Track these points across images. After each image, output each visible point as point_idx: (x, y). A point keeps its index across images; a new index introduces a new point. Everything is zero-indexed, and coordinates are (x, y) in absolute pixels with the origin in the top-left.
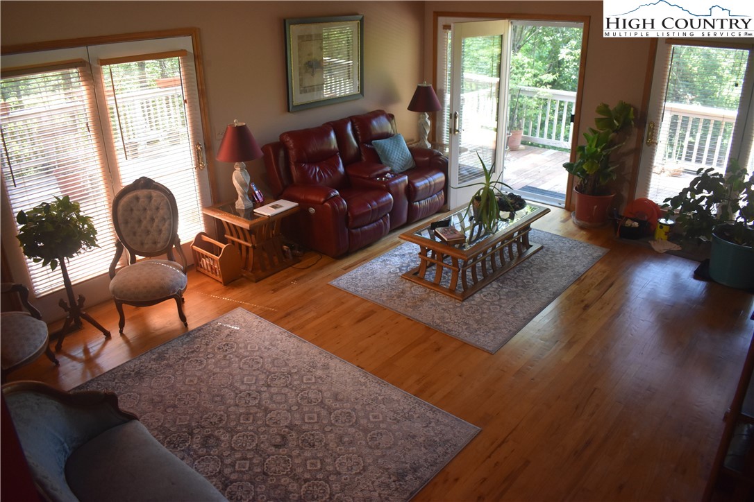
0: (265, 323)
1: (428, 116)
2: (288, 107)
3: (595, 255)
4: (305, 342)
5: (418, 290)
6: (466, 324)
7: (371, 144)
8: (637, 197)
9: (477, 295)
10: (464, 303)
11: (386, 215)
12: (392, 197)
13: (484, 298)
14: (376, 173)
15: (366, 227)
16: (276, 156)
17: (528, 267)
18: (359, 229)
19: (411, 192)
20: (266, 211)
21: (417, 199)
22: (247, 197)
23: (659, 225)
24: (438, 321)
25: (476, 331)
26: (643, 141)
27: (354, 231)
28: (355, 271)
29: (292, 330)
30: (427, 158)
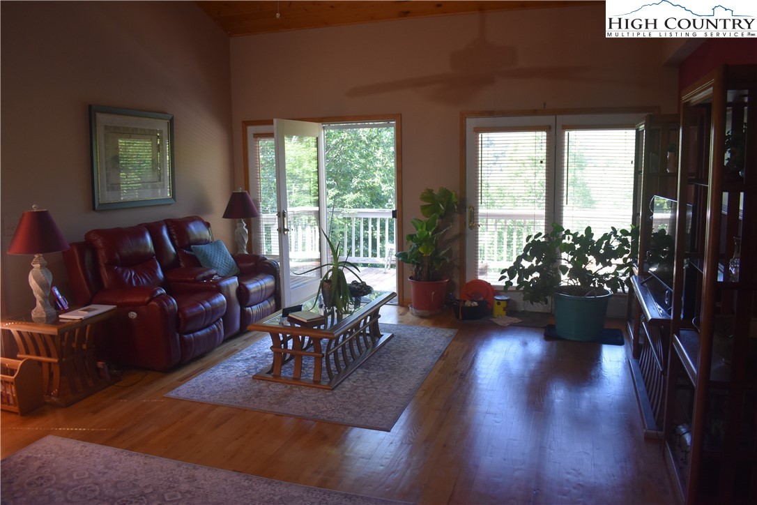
0: (91, 447)
1: (245, 225)
2: (93, 205)
3: (447, 335)
4: (154, 458)
5: (279, 388)
6: (346, 409)
7: (191, 250)
8: (468, 280)
9: (345, 383)
10: (335, 391)
11: (219, 319)
12: (225, 299)
13: (355, 384)
14: (202, 276)
15: (199, 333)
16: (82, 257)
17: (386, 352)
18: (191, 335)
19: (243, 294)
20: (77, 315)
21: (249, 303)
22: (48, 303)
23: (496, 302)
24: (312, 412)
25: (360, 414)
26: (465, 225)
27: (186, 336)
28: (194, 380)
29: (132, 448)
30: (251, 264)
